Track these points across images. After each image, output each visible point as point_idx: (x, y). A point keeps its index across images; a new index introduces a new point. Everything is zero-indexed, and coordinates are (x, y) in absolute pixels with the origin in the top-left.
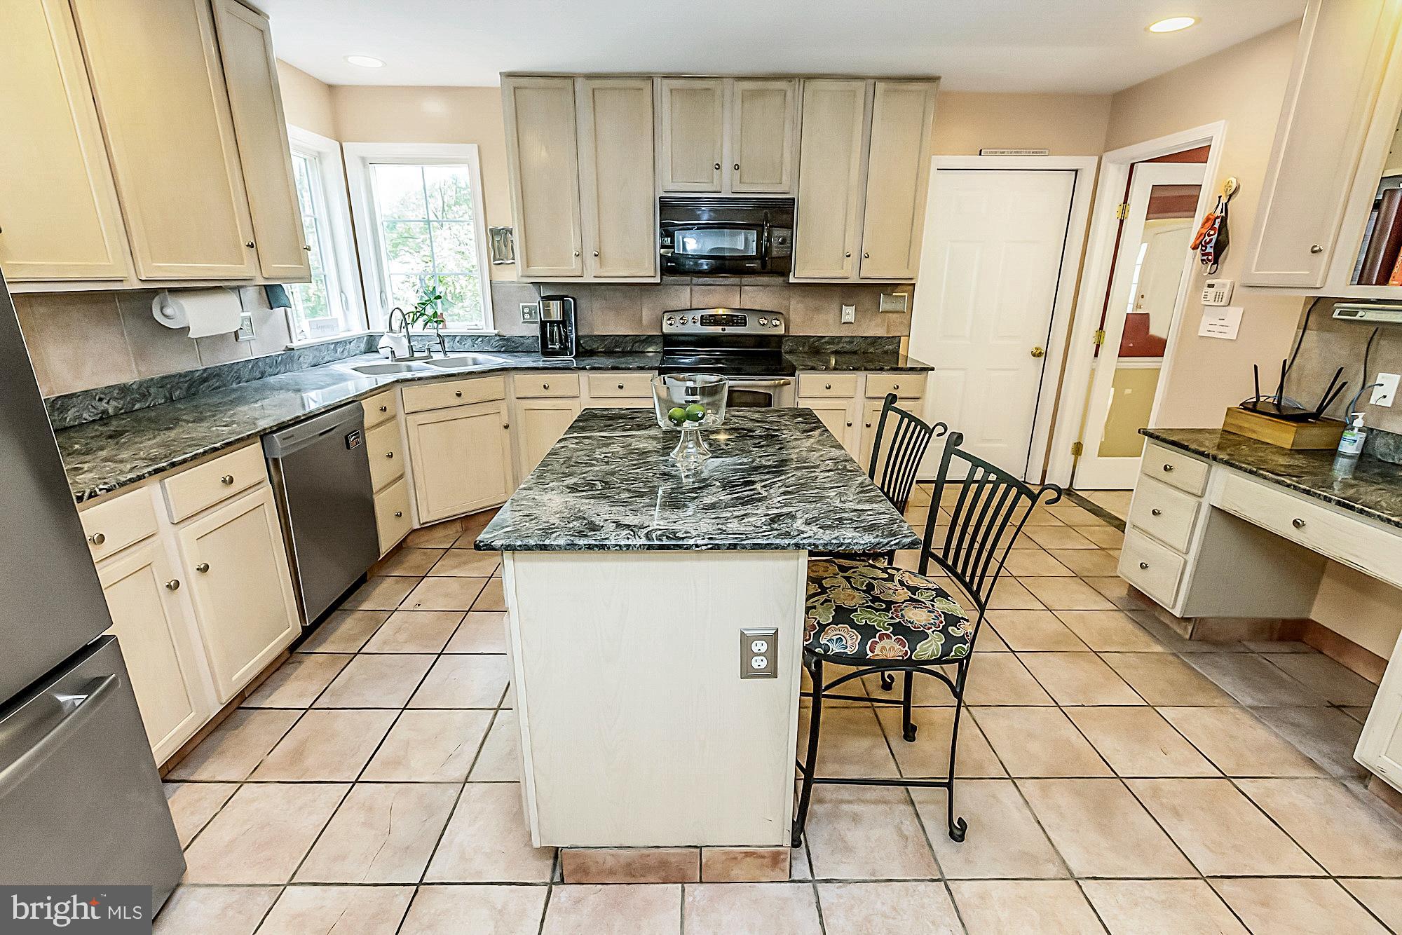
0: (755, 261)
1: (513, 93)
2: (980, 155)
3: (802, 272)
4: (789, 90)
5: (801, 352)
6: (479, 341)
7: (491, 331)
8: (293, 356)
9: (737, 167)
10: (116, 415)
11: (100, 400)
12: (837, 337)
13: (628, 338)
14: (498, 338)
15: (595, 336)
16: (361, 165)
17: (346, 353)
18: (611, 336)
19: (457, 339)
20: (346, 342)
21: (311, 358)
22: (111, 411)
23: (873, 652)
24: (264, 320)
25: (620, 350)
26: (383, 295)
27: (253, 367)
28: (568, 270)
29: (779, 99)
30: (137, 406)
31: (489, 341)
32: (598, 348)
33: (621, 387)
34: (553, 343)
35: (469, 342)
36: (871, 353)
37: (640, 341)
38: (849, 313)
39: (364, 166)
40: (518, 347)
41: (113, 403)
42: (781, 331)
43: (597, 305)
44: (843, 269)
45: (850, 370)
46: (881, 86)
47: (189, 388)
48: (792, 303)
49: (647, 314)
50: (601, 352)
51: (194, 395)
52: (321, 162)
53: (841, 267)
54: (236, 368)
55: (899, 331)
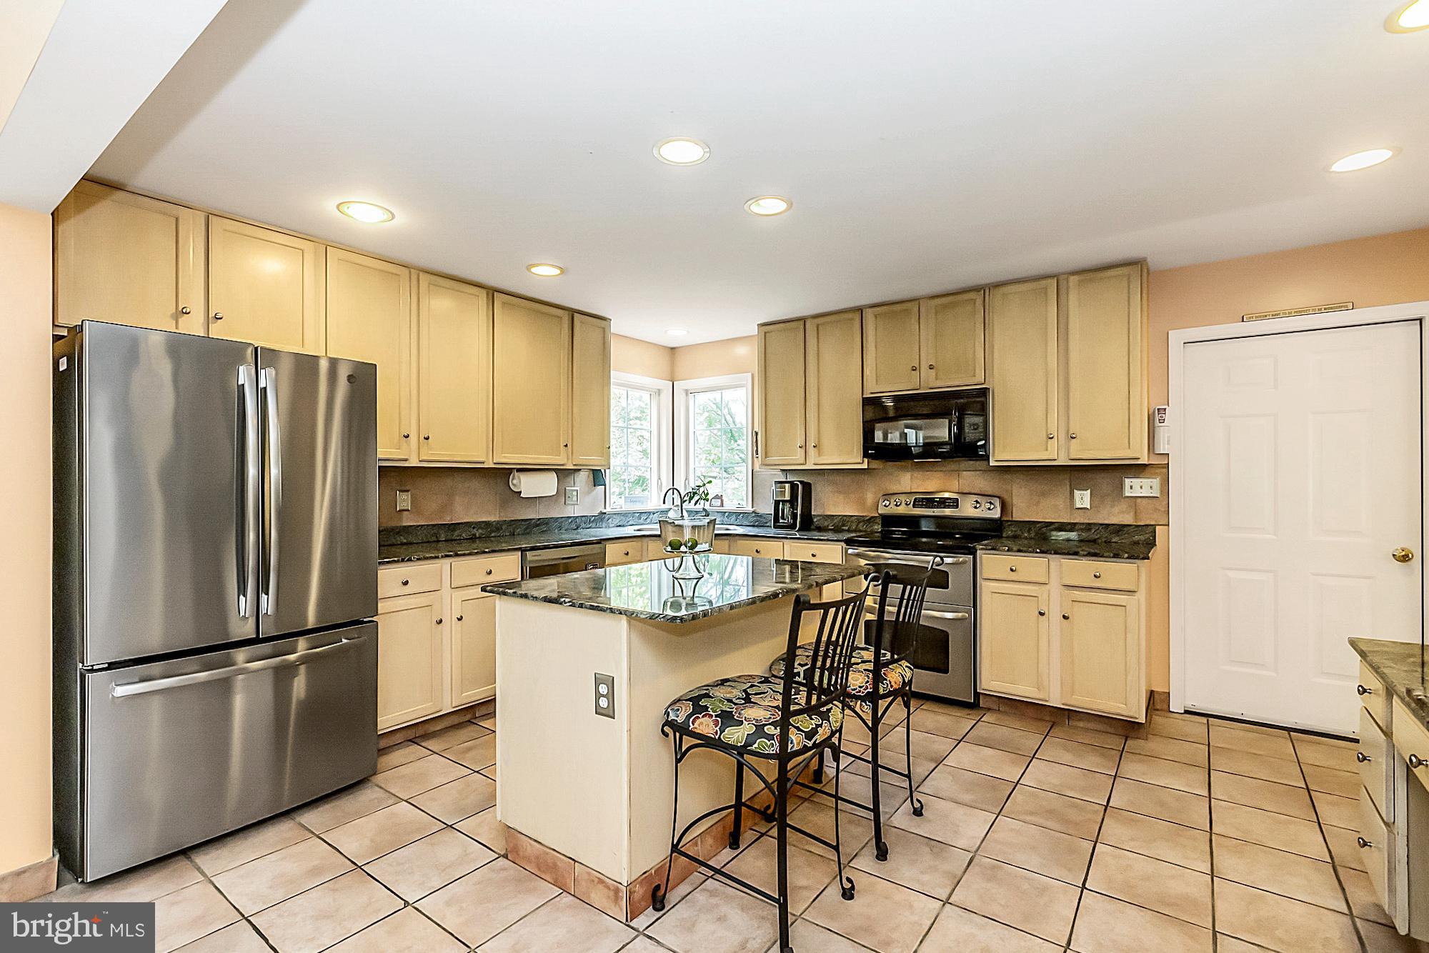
0: (945, 447)
1: (763, 336)
2: (1243, 321)
3: (1001, 454)
4: (978, 300)
5: (1026, 538)
6: (738, 515)
7: (749, 509)
8: (604, 518)
9: (931, 367)
10: (480, 538)
11: (474, 528)
12: (1069, 524)
13: (854, 518)
14: (753, 515)
15: (826, 516)
16: (684, 394)
17: (648, 521)
18: (840, 516)
19: (727, 514)
20: (650, 513)
21: (618, 521)
22: (477, 535)
23: (693, 725)
24: (589, 492)
25: (847, 528)
26: (687, 481)
27: (572, 521)
28: (795, 459)
29: (969, 308)
30: (493, 535)
31: (747, 517)
32: (828, 526)
33: (813, 555)
34: (783, 518)
35: (733, 518)
36: (1115, 542)
37: (864, 521)
38: (1083, 498)
39: (687, 395)
40: (767, 523)
41: (480, 531)
42: (996, 514)
43: (828, 489)
44: (1047, 450)
45: (1037, 552)
46: (1073, 279)
47: (527, 528)
48: (1014, 487)
49: (870, 498)
50: (831, 530)
51: (528, 533)
52: (659, 395)
53: (1044, 447)
54: (560, 520)
55: (1153, 519)
